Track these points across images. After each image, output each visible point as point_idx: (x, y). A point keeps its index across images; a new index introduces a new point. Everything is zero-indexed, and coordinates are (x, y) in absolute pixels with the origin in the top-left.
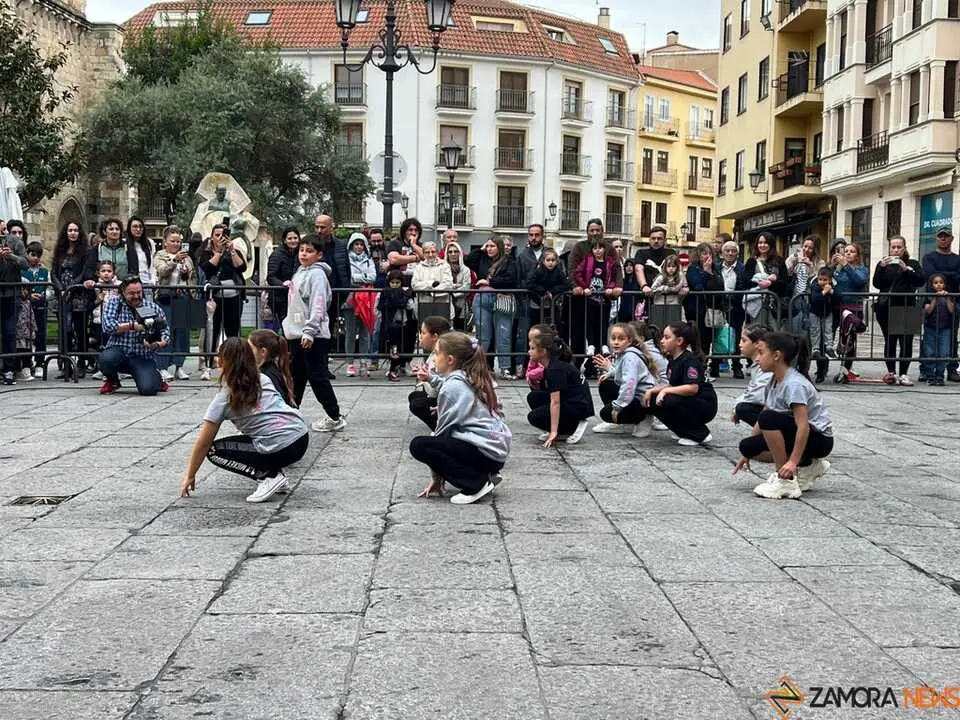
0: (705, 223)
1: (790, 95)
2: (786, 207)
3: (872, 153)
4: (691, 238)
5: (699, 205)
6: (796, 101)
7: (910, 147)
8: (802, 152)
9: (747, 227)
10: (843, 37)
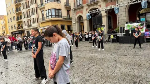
0: (5, 33)
1: (18, 20)
2: (19, 31)
3: (29, 26)
4: (3, 35)
5: (4, 31)
6: (19, 21)
7: (34, 25)
8: (20, 26)
9: (13, 33)
10: (24, 15)
